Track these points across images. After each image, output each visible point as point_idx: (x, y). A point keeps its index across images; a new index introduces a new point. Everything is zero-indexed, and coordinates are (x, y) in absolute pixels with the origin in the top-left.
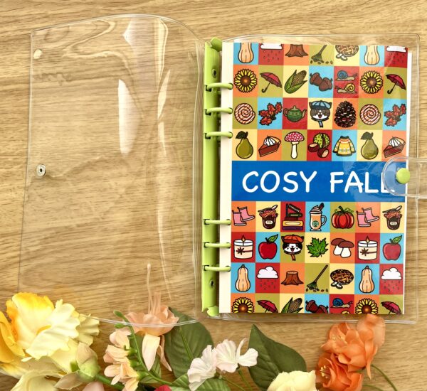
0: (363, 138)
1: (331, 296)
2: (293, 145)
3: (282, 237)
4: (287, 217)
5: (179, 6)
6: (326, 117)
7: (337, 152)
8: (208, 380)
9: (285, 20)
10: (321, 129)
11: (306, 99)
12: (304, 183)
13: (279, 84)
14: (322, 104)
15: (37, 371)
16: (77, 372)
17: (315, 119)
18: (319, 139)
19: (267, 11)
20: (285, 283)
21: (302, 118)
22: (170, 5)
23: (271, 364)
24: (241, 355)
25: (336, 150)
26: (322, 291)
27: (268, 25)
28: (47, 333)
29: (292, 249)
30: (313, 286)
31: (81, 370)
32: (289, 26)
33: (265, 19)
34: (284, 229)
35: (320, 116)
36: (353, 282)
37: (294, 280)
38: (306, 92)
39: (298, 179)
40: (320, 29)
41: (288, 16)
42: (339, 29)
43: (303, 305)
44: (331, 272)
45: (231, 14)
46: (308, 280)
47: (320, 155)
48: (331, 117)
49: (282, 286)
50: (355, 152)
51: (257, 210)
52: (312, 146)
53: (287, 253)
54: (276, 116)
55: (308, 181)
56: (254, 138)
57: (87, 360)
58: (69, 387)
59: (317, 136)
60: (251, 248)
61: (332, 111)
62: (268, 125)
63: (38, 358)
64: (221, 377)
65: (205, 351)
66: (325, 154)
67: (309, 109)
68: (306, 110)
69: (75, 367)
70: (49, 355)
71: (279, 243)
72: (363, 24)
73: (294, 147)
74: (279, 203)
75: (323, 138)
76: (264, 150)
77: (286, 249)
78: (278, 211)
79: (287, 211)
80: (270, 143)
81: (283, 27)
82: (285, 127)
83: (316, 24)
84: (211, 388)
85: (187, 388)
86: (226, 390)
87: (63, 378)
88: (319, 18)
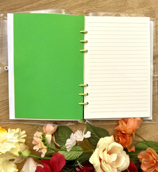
5: (36, 6)
8: (73, 146)
15: (5, 158)
16: (21, 155)
19: (70, 3)
22: (33, 7)
23: (96, 136)
24: (85, 134)
27: (72, 9)
28: (6, 142)
31: (23, 154)
32: (80, 8)
33: (70, 6)
40: (92, 7)
41: (79, 4)
42: (99, 6)
57: (25, 150)
58: (20, 162)
63: (4, 153)
64: (78, 144)
65: (71, 136)
69: (20, 153)
70: (9, 151)
72: (107, 3)
81: (78, 9)
83: (90, 6)
84: (75, 149)
85: (66, 151)
86: (81, 149)
87: (16, 159)
88: (90, 3)
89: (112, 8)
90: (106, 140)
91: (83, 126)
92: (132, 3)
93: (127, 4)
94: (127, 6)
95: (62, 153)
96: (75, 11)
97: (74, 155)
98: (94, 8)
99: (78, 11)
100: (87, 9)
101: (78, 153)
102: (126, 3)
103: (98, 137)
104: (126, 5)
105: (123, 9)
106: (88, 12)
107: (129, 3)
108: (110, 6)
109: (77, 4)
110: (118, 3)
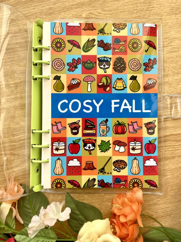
0: (130, 79)
1: (113, 176)
2: (88, 84)
3: (83, 140)
4: (86, 128)
6: (108, 66)
7: (115, 88)
8: (42, 229)
9: (75, 6)
10: (105, 74)
11: (96, 56)
12: (96, 107)
13: (79, 47)
14: (105, 59)
17: (101, 68)
18: (104, 80)
20: (85, 169)
21: (93, 67)
23: (80, 216)
24: (61, 212)
25: (115, 86)
26: (108, 173)
29: (89, 147)
30: (102, 171)
33: (63, 6)
34: (84, 135)
35: (104, 66)
36: (127, 168)
37: (90, 167)
38: (95, 51)
39: (92, 104)
42: (107, 8)
43: (96, 183)
44: (113, 161)
46: (99, 167)
47: (105, 90)
48: (111, 67)
49: (83, 171)
50: (126, 87)
51: (67, 124)
52: (100, 84)
53: (86, 150)
54: (78, 66)
55: (98, 106)
56: (64, 79)
59: (103, 78)
60: (63, 147)
61: (112, 63)
62: (73, 71)
64: (49, 227)
65: (41, 211)
66: (108, 89)
67: (98, 62)
68: (96, 63)
71: (81, 143)
73: (89, 85)
74: (81, 119)
75: (106, 79)
76: (71, 87)
77: (85, 148)
78: (81, 124)
79: (86, 124)
80: (74, 82)
82: (83, 73)
83: (93, 7)
85: (28, 236)
86: (54, 236)
88: (94, 3)
89: (127, 12)
92: (160, 6)
93: (152, 7)
94: (151, 10)
95: (21, 238)
96: (70, 13)
98: (100, 11)
99: (75, 14)
100: (89, 12)
102: (150, 7)
103: (84, 218)
104: (149, 9)
105: (145, 15)
106: (89, 16)
107: (155, 6)
108: (125, 9)
110: (137, 6)
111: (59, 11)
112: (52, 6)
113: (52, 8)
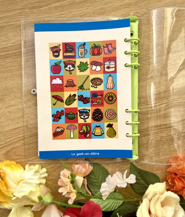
5: (68, 5)
8: (111, 193)
9: (123, 6)
15: (20, 203)
16: (42, 201)
22: (63, 5)
23: (142, 181)
24: (126, 178)
27: (115, 10)
28: (23, 183)
31: (44, 200)
32: (125, 9)
33: (113, 7)
40: (141, 9)
41: (124, 4)
45: (95, 6)
57: (46, 194)
58: (39, 209)
63: (20, 197)
64: (117, 191)
65: (107, 178)
69: (40, 198)
70: (26, 195)
81: (122, 10)
83: (139, 7)
84: (113, 197)
85: (101, 199)
86: (121, 197)
87: (35, 205)
88: (140, 3)
90: (156, 188)
91: (122, 166)
95: (96, 201)
96: (119, 13)
97: (111, 205)
98: (145, 10)
99: (123, 13)
100: (136, 11)
101: (117, 202)
103: (145, 183)
109: (122, 4)
111: (110, 11)
112: (103, 6)
113: (103, 8)
